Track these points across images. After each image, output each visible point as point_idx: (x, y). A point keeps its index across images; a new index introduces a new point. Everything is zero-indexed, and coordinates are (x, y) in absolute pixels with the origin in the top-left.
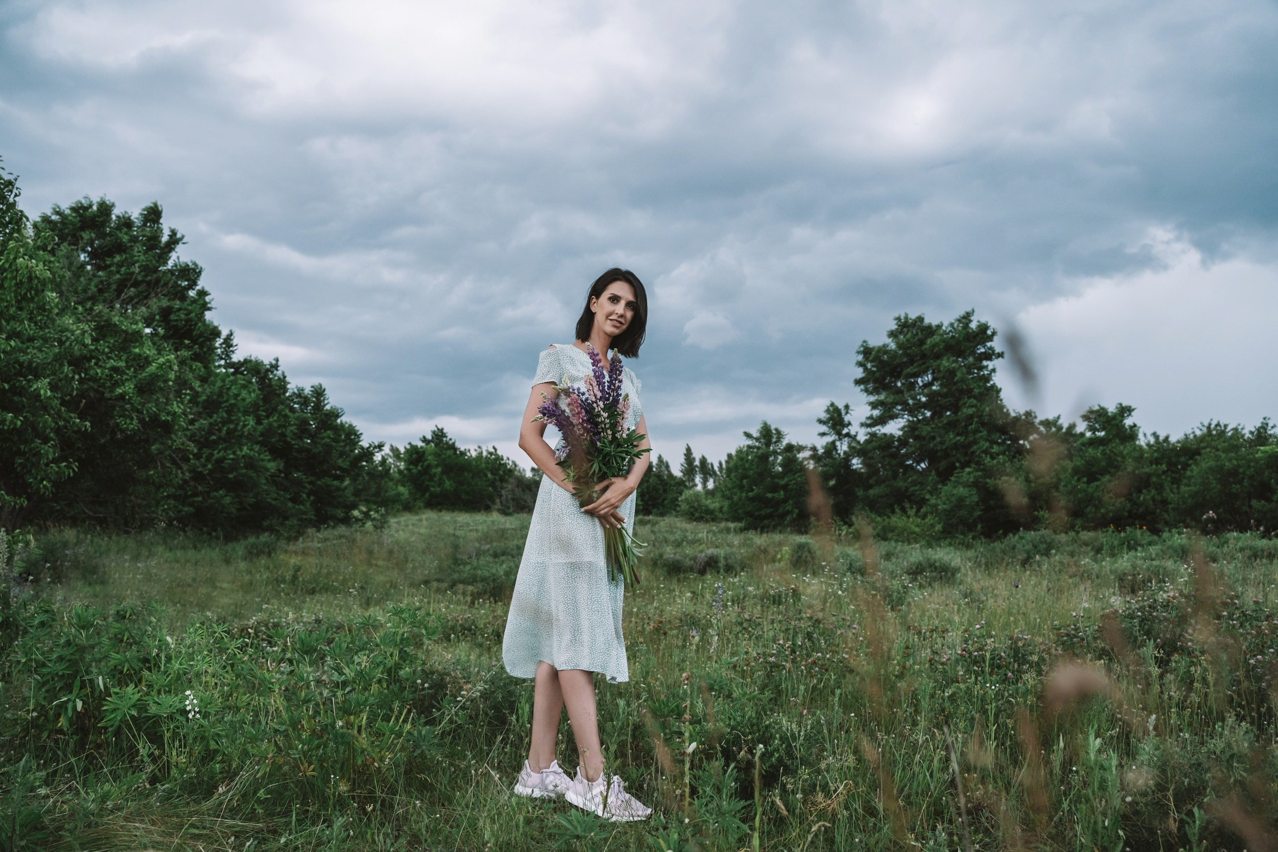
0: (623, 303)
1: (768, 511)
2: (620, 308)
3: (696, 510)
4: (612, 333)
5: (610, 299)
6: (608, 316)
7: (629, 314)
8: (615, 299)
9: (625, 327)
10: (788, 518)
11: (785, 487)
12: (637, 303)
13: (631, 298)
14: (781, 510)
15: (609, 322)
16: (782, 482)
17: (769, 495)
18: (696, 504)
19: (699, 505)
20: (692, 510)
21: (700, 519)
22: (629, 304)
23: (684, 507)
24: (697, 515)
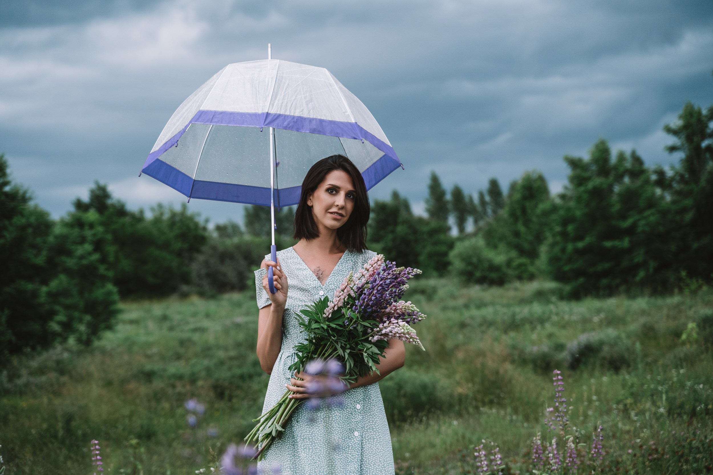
0: (342, 194)
1: (607, 265)
2: (340, 200)
3: (476, 267)
4: (332, 226)
5: (328, 190)
6: (327, 210)
7: (350, 206)
8: (333, 190)
9: (345, 219)
10: (642, 274)
11: (631, 231)
12: (355, 192)
13: (349, 187)
14: (625, 263)
15: (329, 215)
16: (626, 224)
17: (608, 244)
18: (475, 260)
19: (480, 260)
20: (470, 268)
21: (482, 281)
22: (348, 195)
23: (458, 264)
24: (478, 274)
